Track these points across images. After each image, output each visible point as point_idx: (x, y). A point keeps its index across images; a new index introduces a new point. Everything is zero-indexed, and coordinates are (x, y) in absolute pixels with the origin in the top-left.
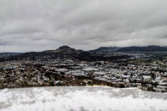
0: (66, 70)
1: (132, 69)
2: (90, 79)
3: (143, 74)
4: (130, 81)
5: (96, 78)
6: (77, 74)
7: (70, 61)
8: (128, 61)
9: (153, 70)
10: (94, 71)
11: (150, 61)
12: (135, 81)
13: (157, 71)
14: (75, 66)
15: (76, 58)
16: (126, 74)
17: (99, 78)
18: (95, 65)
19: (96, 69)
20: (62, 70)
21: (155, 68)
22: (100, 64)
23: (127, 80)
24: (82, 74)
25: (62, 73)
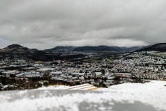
0: (18, 72)
1: (86, 67)
2: (46, 79)
3: (95, 71)
4: (85, 78)
5: (52, 78)
6: (31, 76)
7: (22, 62)
8: (83, 59)
9: (103, 67)
10: (51, 71)
11: (100, 59)
12: (89, 78)
13: (105, 67)
14: (28, 66)
15: (29, 58)
16: (81, 72)
17: (56, 78)
18: (51, 64)
19: (53, 69)
20: (12, 72)
21: (105, 65)
22: (56, 63)
23: (83, 78)
24: (38, 75)
25: (11, 75)
